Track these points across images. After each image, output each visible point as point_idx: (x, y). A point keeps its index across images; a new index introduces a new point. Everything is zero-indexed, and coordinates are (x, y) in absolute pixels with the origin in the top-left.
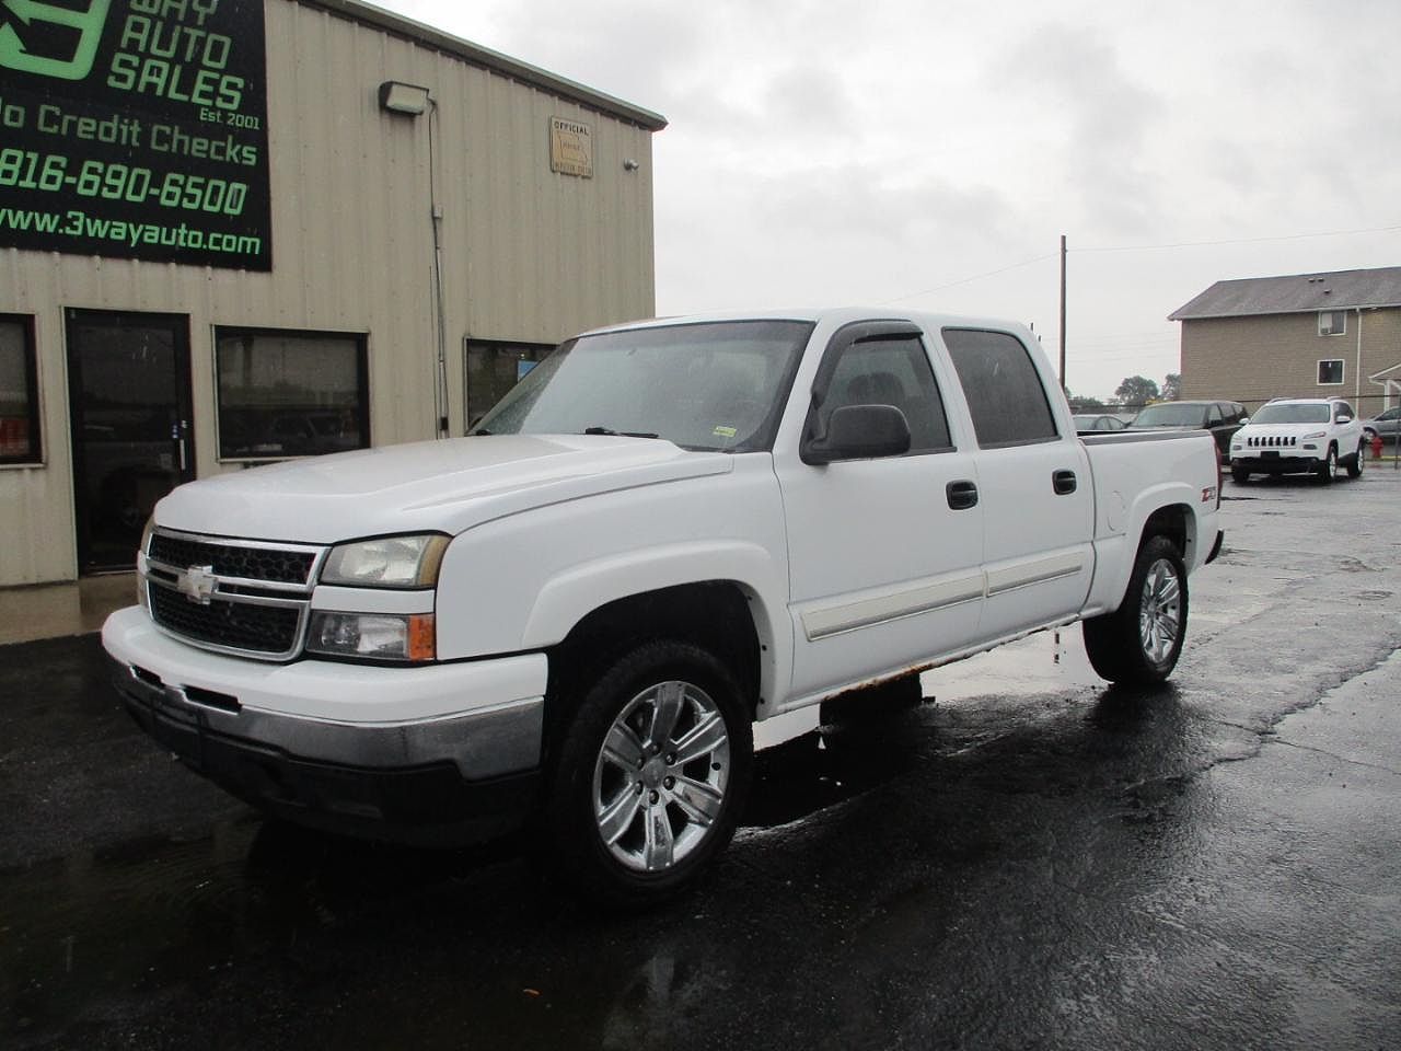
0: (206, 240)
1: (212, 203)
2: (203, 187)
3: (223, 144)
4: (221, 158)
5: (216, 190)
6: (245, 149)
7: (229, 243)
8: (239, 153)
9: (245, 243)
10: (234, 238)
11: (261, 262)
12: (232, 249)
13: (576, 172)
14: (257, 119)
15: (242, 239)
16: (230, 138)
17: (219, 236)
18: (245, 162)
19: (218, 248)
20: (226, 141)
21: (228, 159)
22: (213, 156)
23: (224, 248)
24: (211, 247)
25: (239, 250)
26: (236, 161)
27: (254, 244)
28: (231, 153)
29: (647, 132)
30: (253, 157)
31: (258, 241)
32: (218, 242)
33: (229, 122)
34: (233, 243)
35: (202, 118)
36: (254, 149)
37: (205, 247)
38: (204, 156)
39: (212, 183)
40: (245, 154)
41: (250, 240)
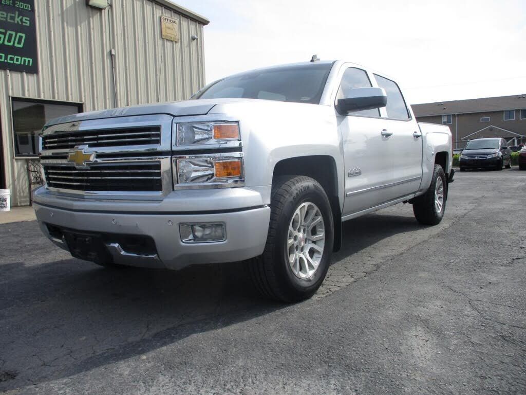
0: (6, 58)
1: (9, 41)
2: (5, 34)
3: (13, 15)
4: (12, 21)
5: (11, 36)
6: (24, 18)
7: (17, 60)
8: (21, 20)
9: (25, 61)
10: (19, 58)
11: (33, 70)
12: (19, 63)
13: (172, 39)
14: (29, 6)
15: (23, 58)
16: (17, 13)
17: (13, 56)
18: (24, 24)
19: (12, 62)
20: (15, 14)
21: (16, 22)
22: (9, 20)
23: (15, 62)
24: (9, 61)
25: (22, 63)
26: (20, 23)
27: (29, 61)
28: (17, 20)
29: (202, 25)
30: (28, 22)
31: (31, 60)
32: (12, 59)
33: (16, 6)
34: (19, 60)
35: (3, 3)
36: (28, 19)
37: (6, 61)
38: (5, 20)
39: (9, 32)
40: (24, 20)
41: (27, 59)
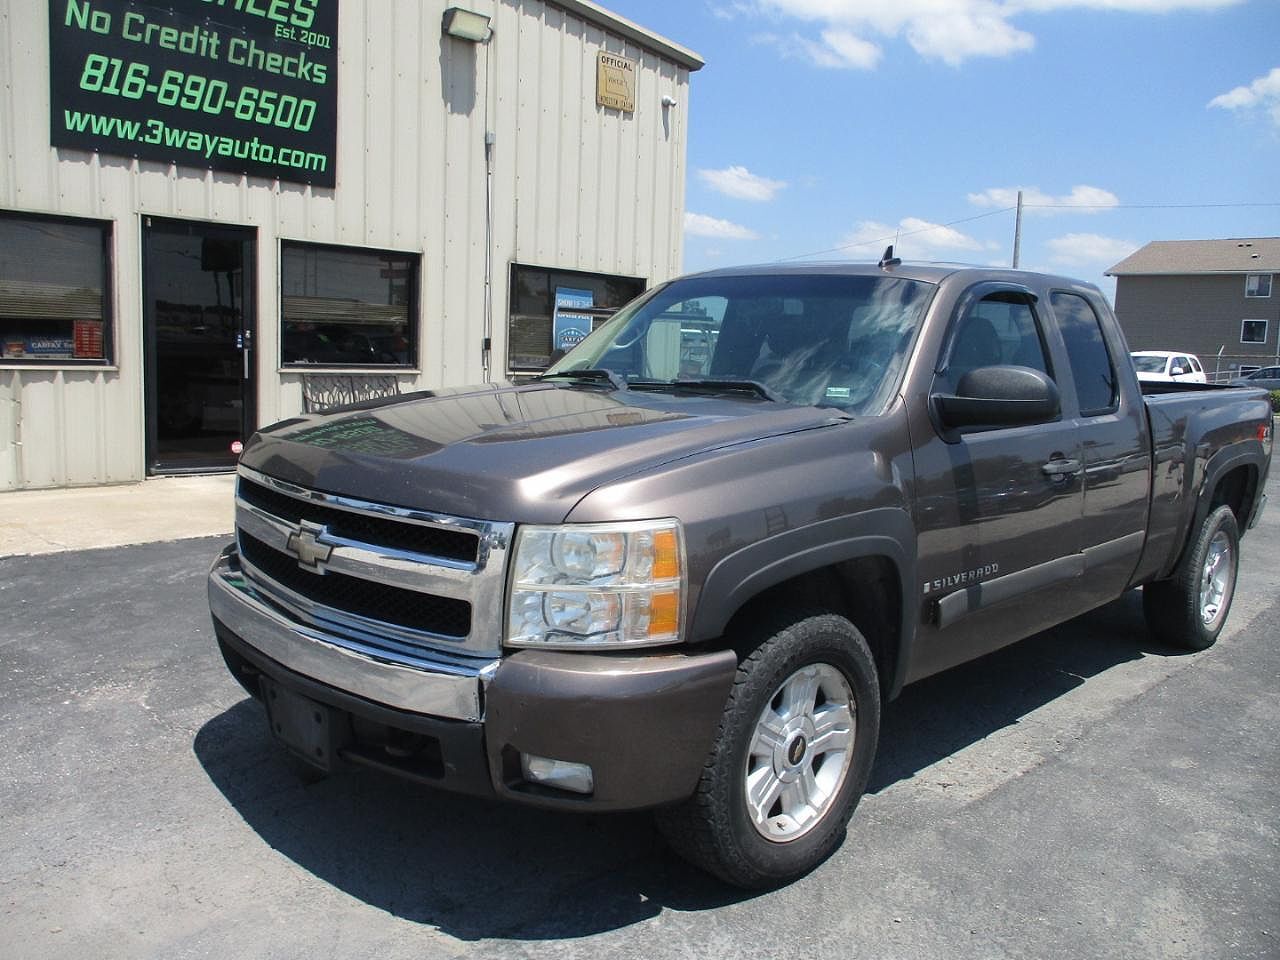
0: (276, 156)
1: (284, 118)
2: (276, 102)
3: (295, 61)
4: (293, 75)
5: (288, 105)
6: (317, 66)
7: (298, 159)
8: (311, 71)
9: (312, 160)
10: (302, 154)
11: (324, 180)
12: (300, 165)
13: (619, 106)
14: (328, 38)
15: (309, 155)
16: (303, 55)
17: (289, 151)
18: (315, 80)
19: (287, 163)
20: (298, 58)
21: (300, 76)
22: (286, 72)
23: (293, 164)
24: (281, 162)
25: (307, 167)
26: (308, 78)
27: (320, 161)
28: (303, 70)
29: (685, 71)
30: (323, 75)
31: (324, 158)
32: (287, 157)
33: (302, 40)
34: (301, 159)
35: (277, 35)
36: (324, 68)
37: (275, 161)
38: (277, 71)
39: (285, 98)
40: (316, 72)
41: (317, 157)
